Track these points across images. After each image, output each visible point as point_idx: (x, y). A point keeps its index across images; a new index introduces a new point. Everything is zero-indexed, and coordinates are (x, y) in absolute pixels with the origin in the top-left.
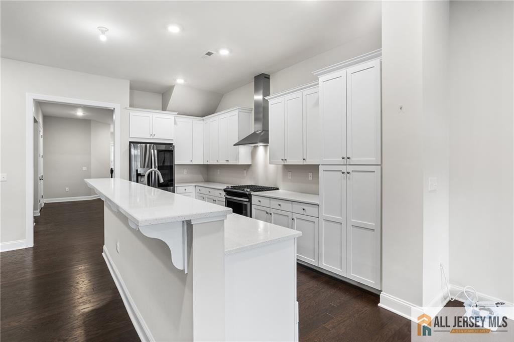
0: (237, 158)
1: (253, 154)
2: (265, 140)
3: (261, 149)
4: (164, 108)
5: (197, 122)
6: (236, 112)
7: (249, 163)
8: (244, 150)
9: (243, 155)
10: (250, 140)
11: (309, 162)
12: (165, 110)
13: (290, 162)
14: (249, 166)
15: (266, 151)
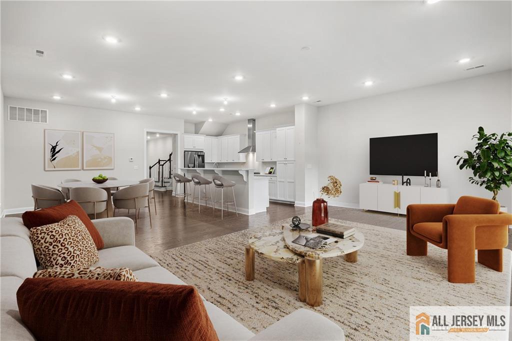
0: (239, 159)
1: (247, 157)
2: (254, 151)
3: (251, 155)
4: (197, 132)
5: (214, 139)
6: (239, 136)
7: (245, 161)
8: (242, 155)
9: (242, 157)
10: (245, 150)
11: (273, 160)
12: (198, 134)
13: (266, 160)
14: (244, 163)
15: (254, 155)
